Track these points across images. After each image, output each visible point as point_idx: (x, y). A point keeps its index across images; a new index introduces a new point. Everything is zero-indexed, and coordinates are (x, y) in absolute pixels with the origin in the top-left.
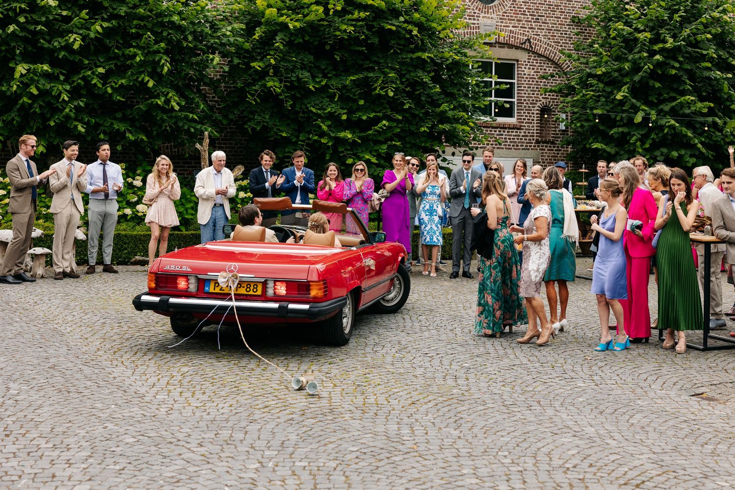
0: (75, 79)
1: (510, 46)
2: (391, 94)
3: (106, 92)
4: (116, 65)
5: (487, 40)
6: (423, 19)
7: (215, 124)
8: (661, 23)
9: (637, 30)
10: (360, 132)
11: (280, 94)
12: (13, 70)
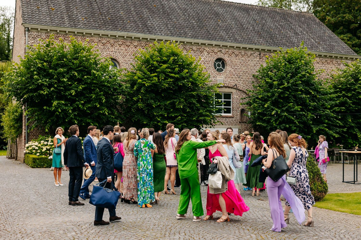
0: (74, 105)
1: (229, 87)
2: (182, 107)
3: (84, 109)
4: (87, 100)
5: (219, 86)
6: (193, 80)
7: (122, 119)
8: (283, 78)
10: (172, 120)
11: (143, 108)
12: (53, 103)
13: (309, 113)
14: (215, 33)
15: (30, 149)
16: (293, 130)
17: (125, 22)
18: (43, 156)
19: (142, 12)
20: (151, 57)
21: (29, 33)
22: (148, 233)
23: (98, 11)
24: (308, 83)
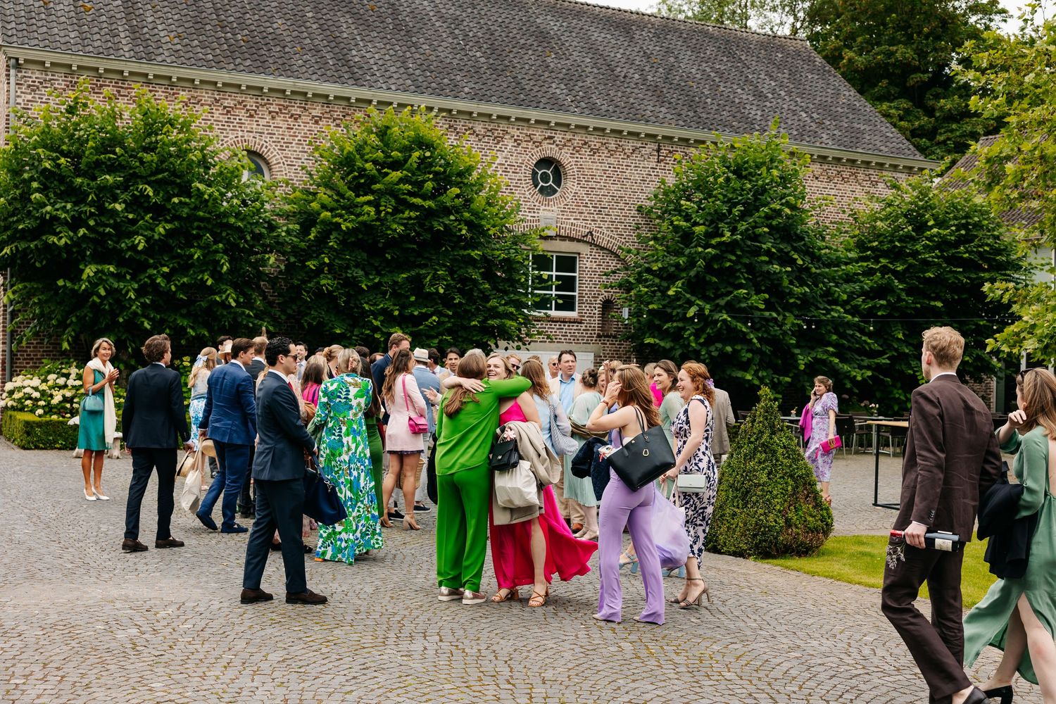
0: (142, 277)
1: (572, 239)
2: (441, 291)
3: (170, 289)
4: (179, 263)
5: (545, 234)
6: (473, 218)
7: (275, 321)
8: (721, 217)
10: (413, 327)
11: (334, 291)
12: (83, 271)
13: (787, 314)
14: (536, 88)
15: (17, 396)
16: (745, 359)
17: (287, 49)
18: (55, 417)
19: (337, 24)
20: (359, 149)
21: (20, 75)
22: (340, 632)
23: (215, 17)
24: (788, 232)
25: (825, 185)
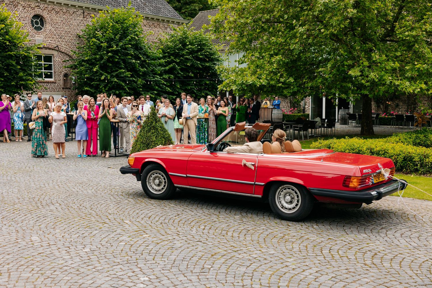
1: (50, 49)
5: (39, 46)
6: (10, 39)
8: (112, 40)
9: (102, 42)
13: (138, 79)
24: (137, 47)
25: (148, 28)
